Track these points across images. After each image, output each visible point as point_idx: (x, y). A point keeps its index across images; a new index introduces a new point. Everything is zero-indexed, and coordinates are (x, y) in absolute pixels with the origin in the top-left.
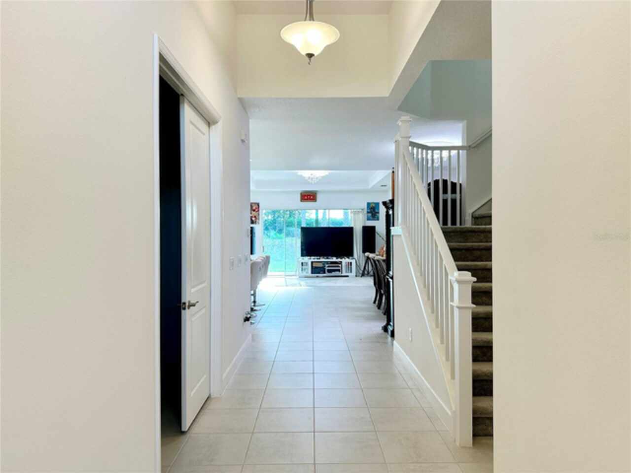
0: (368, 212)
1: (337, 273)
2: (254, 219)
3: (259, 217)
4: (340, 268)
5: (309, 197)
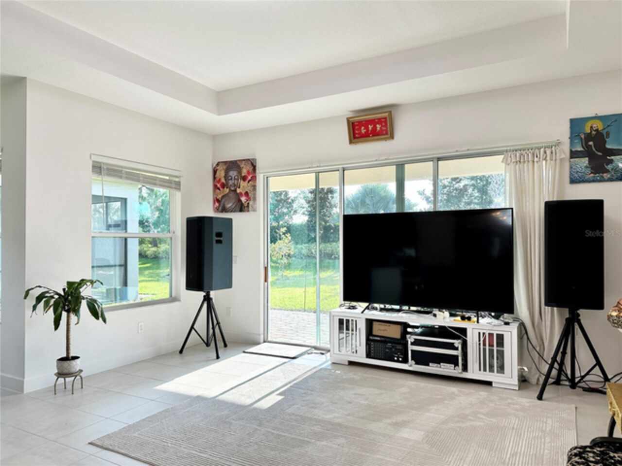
0: (574, 154)
1: (446, 369)
2: (243, 199)
3: (255, 194)
4: (458, 353)
5: (370, 127)
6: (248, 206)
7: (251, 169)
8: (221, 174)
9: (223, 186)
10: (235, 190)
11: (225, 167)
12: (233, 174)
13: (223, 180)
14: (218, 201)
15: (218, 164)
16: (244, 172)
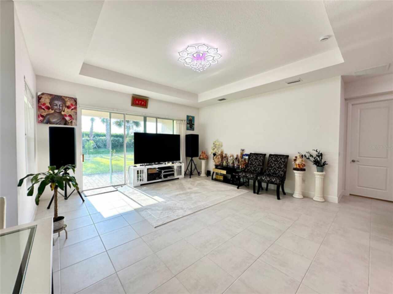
0: (187, 124)
1: (170, 177)
2: (67, 118)
4: (173, 172)
5: (140, 102)
6: (71, 122)
7: (74, 103)
8: (46, 101)
9: (48, 108)
10: (60, 113)
11: (50, 97)
12: (58, 103)
13: (48, 105)
14: (42, 116)
15: (43, 94)
16: (68, 104)
